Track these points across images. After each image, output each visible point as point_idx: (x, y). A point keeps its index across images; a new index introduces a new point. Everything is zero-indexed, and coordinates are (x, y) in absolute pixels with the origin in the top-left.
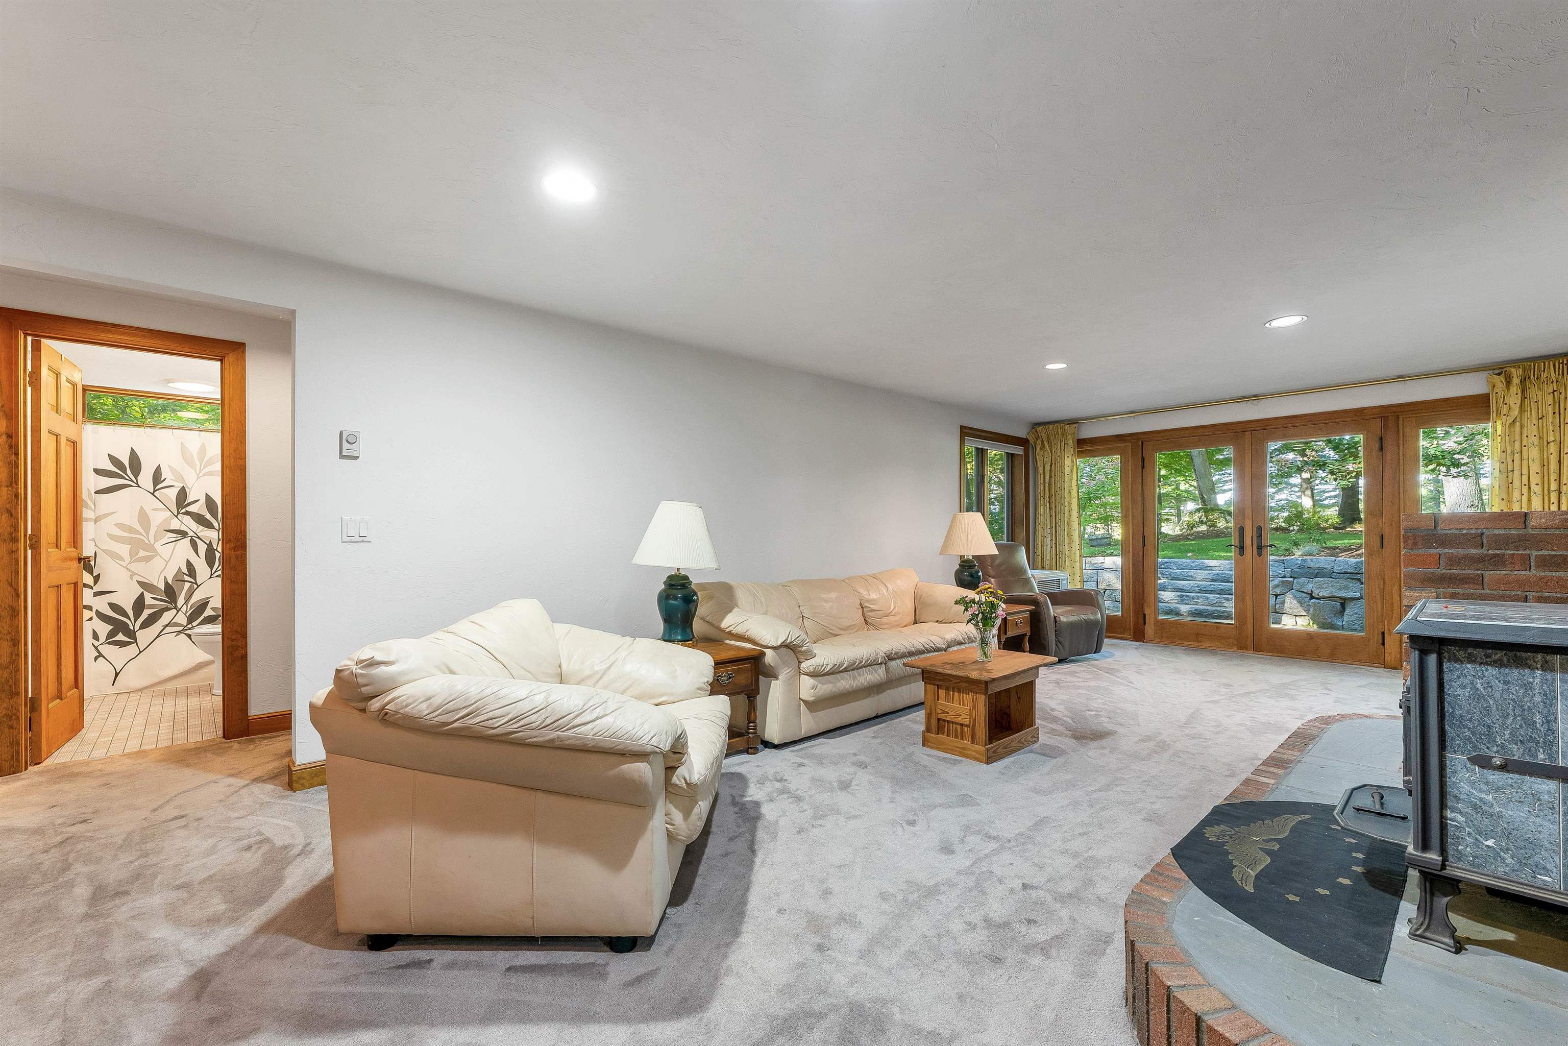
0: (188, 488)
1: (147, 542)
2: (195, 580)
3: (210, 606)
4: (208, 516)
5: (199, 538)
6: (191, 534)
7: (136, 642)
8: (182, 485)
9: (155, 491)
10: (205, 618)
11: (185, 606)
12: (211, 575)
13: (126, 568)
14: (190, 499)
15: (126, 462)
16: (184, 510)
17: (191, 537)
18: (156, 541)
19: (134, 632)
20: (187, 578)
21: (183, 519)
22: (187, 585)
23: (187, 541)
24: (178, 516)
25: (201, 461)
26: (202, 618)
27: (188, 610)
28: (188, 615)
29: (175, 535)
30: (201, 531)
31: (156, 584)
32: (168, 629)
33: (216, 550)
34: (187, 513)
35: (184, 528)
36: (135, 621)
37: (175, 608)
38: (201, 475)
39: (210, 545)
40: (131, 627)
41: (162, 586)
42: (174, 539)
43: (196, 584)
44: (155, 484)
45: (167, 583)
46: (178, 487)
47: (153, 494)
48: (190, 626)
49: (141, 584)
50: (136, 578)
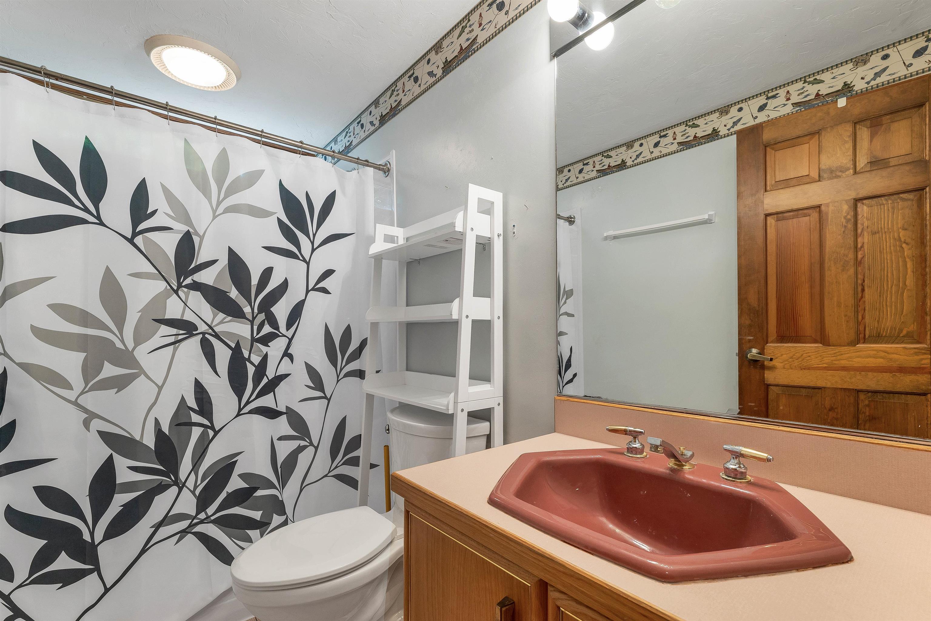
0: (197, 234)
1: (119, 345)
2: (211, 421)
3: (238, 470)
4: (234, 293)
5: (217, 336)
6: (202, 328)
7: (97, 569)
8: (185, 228)
9: (135, 234)
10: (229, 495)
11: (193, 476)
12: (240, 409)
13: (75, 403)
14: (202, 257)
15: (75, 171)
16: (188, 281)
17: (203, 333)
18: (138, 342)
19: (93, 547)
20: (196, 418)
21: (187, 298)
22: (196, 432)
23: (194, 342)
24: (180, 293)
25: (220, 183)
26: (223, 495)
27: (199, 482)
28: (197, 492)
29: (174, 331)
30: (221, 322)
31: (138, 438)
32: (164, 531)
33: (249, 360)
34: (196, 286)
35: (189, 316)
36: (96, 518)
37: (176, 483)
38: (220, 210)
39: (236, 351)
40: (87, 537)
41: (150, 441)
42: (172, 339)
43: (212, 428)
44: (135, 223)
45: (159, 433)
46: (178, 232)
47: (131, 241)
48: (202, 516)
49: (105, 436)
50: (97, 425)
